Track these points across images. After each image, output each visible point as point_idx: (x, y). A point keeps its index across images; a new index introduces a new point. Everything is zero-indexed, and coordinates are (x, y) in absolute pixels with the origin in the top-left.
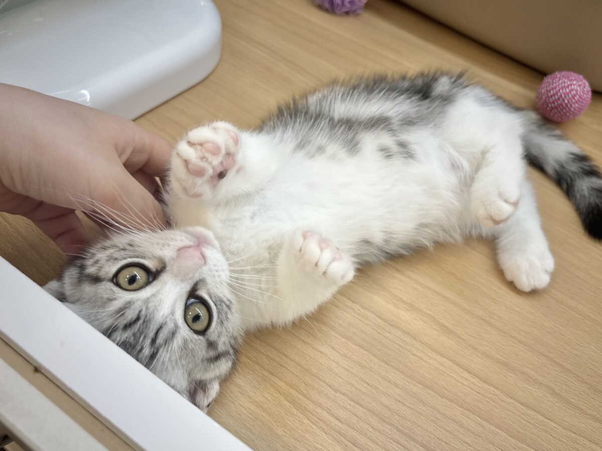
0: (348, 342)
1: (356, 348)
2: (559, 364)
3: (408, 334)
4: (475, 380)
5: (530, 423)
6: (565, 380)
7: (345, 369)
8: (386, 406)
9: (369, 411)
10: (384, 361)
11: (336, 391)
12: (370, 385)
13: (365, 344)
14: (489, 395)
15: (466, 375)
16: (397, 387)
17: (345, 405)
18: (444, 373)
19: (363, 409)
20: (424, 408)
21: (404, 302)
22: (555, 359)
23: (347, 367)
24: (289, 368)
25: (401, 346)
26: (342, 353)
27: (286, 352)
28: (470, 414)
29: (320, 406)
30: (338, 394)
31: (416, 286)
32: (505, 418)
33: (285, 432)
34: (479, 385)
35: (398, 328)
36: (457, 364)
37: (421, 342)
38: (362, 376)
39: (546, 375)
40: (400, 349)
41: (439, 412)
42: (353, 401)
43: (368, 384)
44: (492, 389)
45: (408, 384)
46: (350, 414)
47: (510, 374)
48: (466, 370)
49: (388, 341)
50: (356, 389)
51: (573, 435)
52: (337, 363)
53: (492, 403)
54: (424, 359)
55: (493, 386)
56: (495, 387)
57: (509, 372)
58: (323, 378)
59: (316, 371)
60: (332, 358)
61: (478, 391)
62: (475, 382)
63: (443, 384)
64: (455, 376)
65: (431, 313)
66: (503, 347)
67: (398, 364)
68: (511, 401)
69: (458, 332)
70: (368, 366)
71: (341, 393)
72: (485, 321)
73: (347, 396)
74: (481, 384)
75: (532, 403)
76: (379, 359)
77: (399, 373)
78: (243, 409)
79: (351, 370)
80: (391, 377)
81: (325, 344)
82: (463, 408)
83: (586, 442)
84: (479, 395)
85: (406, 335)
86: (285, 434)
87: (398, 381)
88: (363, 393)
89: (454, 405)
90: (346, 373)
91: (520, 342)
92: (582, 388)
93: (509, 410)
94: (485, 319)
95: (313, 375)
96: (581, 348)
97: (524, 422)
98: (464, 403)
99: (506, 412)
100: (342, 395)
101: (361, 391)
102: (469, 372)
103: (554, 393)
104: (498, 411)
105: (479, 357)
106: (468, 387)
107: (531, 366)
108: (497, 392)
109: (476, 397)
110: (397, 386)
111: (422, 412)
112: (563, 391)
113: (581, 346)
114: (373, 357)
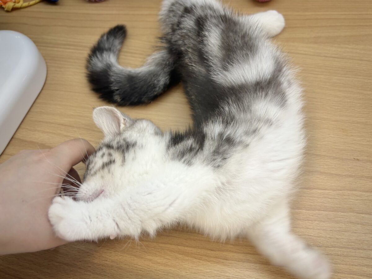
5: (315, 197)
6: (324, 163)
29: (199, 248)
33: (187, 272)
51: (340, 192)
78: (159, 272)
83: (349, 192)
86: (188, 273)
92: (335, 163)
96: (326, 139)
103: (321, 173)
112: (326, 169)
113: (326, 138)
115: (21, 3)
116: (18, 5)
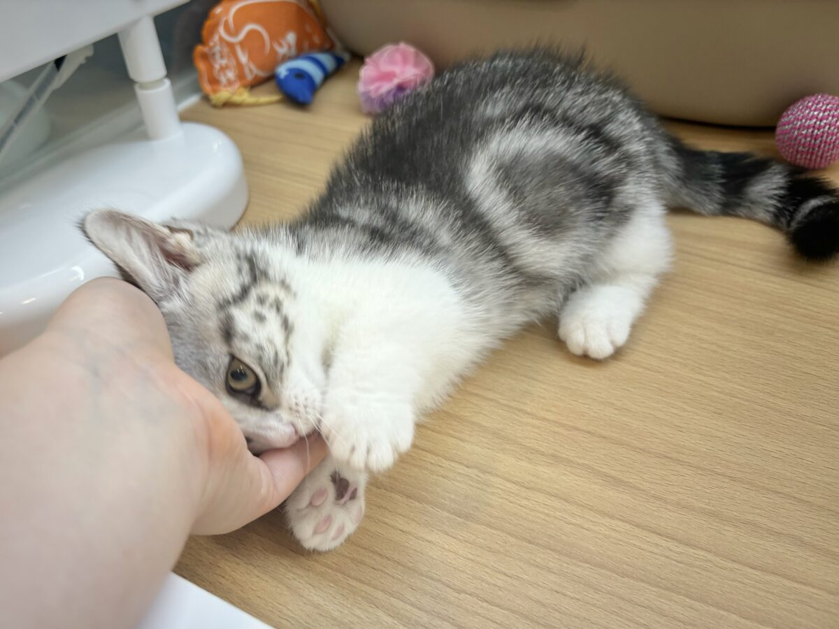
0: (467, 523)
1: (482, 528)
2: (802, 501)
3: (555, 496)
4: (671, 545)
5: (773, 593)
6: (818, 523)
7: (469, 559)
8: (538, 602)
9: (513, 612)
10: (524, 539)
11: (460, 591)
12: (508, 576)
13: (492, 520)
14: (698, 563)
15: (655, 539)
16: (550, 572)
17: (474, 609)
18: (618, 540)
19: (503, 611)
20: (597, 596)
21: (543, 454)
22: (796, 495)
23: (470, 556)
24: (385, 570)
25: (547, 515)
26: (461, 538)
27: (378, 550)
28: (673, 594)
30: (462, 596)
31: (556, 429)
32: (732, 593)
34: (678, 550)
35: (539, 490)
36: (638, 526)
37: (578, 505)
38: (495, 565)
39: (785, 520)
40: (547, 518)
41: (623, 599)
42: (487, 602)
43: (505, 574)
44: (702, 553)
45: (566, 565)
46: (485, 620)
47: (726, 528)
48: (655, 532)
49: (528, 512)
50: (489, 584)
52: (456, 554)
53: (704, 573)
54: (586, 526)
55: (701, 548)
56: (706, 550)
57: (724, 525)
58: (437, 577)
59: (426, 569)
60: (447, 547)
61: (679, 559)
62: (672, 547)
63: (622, 557)
64: (637, 543)
65: (587, 462)
66: (708, 491)
67: (546, 539)
68: (736, 566)
69: (631, 481)
70: (501, 550)
71: (467, 594)
73: (477, 596)
74: (681, 549)
75: (770, 564)
76: (517, 538)
77: (550, 552)
79: (478, 559)
80: (538, 560)
81: (435, 531)
82: (659, 587)
84: (680, 565)
85: (553, 498)
87: (551, 563)
88: (500, 588)
89: (644, 585)
90: (470, 565)
91: (733, 479)
93: (734, 580)
94: (669, 455)
95: (422, 575)
98: (658, 579)
99: (730, 582)
100: (468, 596)
101: (495, 585)
103: (801, 543)
104: (716, 583)
105: (670, 511)
106: (661, 556)
108: (709, 556)
109: (678, 569)
110: (549, 570)
111: (595, 602)
112: (818, 538)
114: (508, 536)
115: (245, 97)
116: (237, 99)
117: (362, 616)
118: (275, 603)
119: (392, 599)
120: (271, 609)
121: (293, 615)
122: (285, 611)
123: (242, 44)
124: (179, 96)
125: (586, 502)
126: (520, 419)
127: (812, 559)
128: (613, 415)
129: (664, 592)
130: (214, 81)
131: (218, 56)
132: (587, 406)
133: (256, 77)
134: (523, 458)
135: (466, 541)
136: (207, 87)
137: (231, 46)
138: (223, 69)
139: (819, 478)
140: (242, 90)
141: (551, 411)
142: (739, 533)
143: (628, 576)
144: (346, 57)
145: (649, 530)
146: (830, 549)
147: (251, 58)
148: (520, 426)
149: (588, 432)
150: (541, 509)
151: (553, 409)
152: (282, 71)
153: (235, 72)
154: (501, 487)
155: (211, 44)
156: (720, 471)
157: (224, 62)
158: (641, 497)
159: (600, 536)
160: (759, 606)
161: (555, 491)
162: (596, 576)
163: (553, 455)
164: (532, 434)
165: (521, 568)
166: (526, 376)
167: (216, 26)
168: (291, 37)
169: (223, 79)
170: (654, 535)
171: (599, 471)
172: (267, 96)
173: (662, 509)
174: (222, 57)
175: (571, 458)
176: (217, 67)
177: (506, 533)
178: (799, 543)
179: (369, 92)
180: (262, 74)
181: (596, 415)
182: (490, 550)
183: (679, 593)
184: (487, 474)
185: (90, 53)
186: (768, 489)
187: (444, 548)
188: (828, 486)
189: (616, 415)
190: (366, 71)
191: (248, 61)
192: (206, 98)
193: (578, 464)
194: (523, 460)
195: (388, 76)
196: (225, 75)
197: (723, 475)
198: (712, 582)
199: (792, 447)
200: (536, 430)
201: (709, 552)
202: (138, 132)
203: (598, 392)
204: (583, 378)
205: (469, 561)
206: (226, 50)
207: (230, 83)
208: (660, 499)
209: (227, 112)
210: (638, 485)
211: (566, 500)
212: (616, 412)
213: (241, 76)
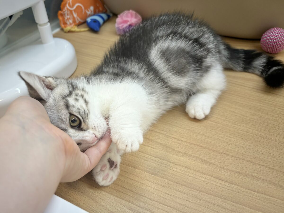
0: (155, 177)
1: (160, 178)
2: (271, 168)
3: (186, 167)
5: (261, 200)
6: (277, 176)
7: (156, 189)
8: (180, 204)
9: (171, 207)
10: (175, 182)
11: (153, 200)
12: (169, 195)
13: (164, 176)
14: (235, 190)
17: (158, 207)
19: (168, 207)
20: (200, 202)
21: (181, 153)
22: (269, 166)
24: (127, 193)
26: (153, 182)
27: (124, 186)
28: (226, 201)
30: (154, 202)
31: (186, 144)
32: (247, 200)
34: (228, 185)
35: (180, 165)
36: (214, 177)
37: (194, 170)
38: (165, 191)
40: (183, 175)
41: (209, 203)
42: (162, 204)
43: (168, 194)
45: (189, 191)
46: (161, 210)
47: (245, 178)
49: (176, 172)
50: (163, 198)
52: (151, 187)
53: (237, 193)
54: (196, 177)
55: (236, 185)
56: (238, 185)
57: (244, 177)
58: (145, 196)
59: (141, 193)
60: (148, 185)
61: (229, 189)
62: (226, 185)
63: (209, 188)
64: (214, 183)
65: (196, 155)
66: (238, 165)
67: (183, 182)
68: (248, 191)
69: (212, 162)
70: (167, 186)
71: (156, 201)
72: (225, 154)
73: (159, 202)
74: (230, 185)
75: (260, 190)
76: (172, 182)
77: (184, 186)
79: (159, 189)
80: (180, 189)
81: (144, 179)
82: (222, 198)
84: (229, 191)
85: (185, 168)
87: (184, 190)
88: (167, 199)
89: (217, 198)
90: (156, 191)
91: (247, 161)
94: (225, 153)
95: (140, 195)
97: (257, 200)
98: (222, 196)
99: (246, 197)
100: (156, 202)
101: (165, 198)
102: (222, 180)
105: (225, 172)
106: (222, 187)
107: (256, 172)
108: (239, 187)
109: (228, 192)
110: (184, 193)
111: (200, 204)
113: (281, 157)
114: (170, 181)
115: (76, 29)
116: (73, 29)
117: (119, 209)
118: (88, 205)
119: (129, 203)
120: (87, 207)
121: (95, 209)
122: (92, 208)
123: (75, 10)
124: (53, 29)
125: (196, 169)
126: (173, 141)
127: (274, 188)
128: (205, 139)
129: (223, 200)
130: (65, 24)
131: (66, 15)
132: (196, 136)
133: (80, 22)
134: (174, 154)
135: (155, 183)
136: (63, 26)
137: (71, 11)
138: (68, 19)
139: (276, 160)
140: (75, 26)
141: (184, 138)
142: (249, 179)
143: (211, 195)
144: (111, 15)
145: (218, 179)
146: (281, 185)
147: (78, 15)
148: (173, 143)
149: (197, 145)
150: (181, 172)
151: (184, 137)
152: (89, 20)
153: (72, 20)
154: (167, 164)
155: (64, 10)
156: (242, 158)
157: (68, 17)
158: (215, 167)
159: (201, 181)
160: (256, 205)
161: (185, 165)
162: (200, 195)
163: (185, 153)
164: (177, 146)
165: (174, 192)
166: (175, 126)
167: (66, 4)
168: (92, 8)
169: (68, 23)
170: (220, 180)
171: (201, 158)
172: (83, 29)
173: (222, 171)
174: (68, 15)
175: (191, 154)
176: (66, 18)
177: (169, 180)
178: (270, 183)
179: (119, 27)
180: (82, 21)
181: (199, 139)
182: (163, 186)
183: (229, 200)
184: (162, 160)
185: (22, 14)
186: (259, 164)
187: (147, 186)
188: (280, 163)
189: (206, 139)
190: (118, 20)
191: (77, 16)
192: (62, 30)
193: (193, 156)
194: (174, 155)
195: (126, 22)
196: (69, 21)
197: (244, 159)
198: (240, 196)
199: (267, 150)
200: (179, 144)
201: (239, 186)
202: (39, 41)
203: (200, 131)
204: (195, 126)
205: (156, 190)
206: (69, 12)
207: (70, 24)
208: (222, 168)
209: (70, 34)
210: (215, 163)
211: (190, 169)
212: (206, 138)
213: (74, 22)
